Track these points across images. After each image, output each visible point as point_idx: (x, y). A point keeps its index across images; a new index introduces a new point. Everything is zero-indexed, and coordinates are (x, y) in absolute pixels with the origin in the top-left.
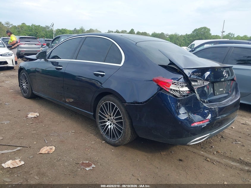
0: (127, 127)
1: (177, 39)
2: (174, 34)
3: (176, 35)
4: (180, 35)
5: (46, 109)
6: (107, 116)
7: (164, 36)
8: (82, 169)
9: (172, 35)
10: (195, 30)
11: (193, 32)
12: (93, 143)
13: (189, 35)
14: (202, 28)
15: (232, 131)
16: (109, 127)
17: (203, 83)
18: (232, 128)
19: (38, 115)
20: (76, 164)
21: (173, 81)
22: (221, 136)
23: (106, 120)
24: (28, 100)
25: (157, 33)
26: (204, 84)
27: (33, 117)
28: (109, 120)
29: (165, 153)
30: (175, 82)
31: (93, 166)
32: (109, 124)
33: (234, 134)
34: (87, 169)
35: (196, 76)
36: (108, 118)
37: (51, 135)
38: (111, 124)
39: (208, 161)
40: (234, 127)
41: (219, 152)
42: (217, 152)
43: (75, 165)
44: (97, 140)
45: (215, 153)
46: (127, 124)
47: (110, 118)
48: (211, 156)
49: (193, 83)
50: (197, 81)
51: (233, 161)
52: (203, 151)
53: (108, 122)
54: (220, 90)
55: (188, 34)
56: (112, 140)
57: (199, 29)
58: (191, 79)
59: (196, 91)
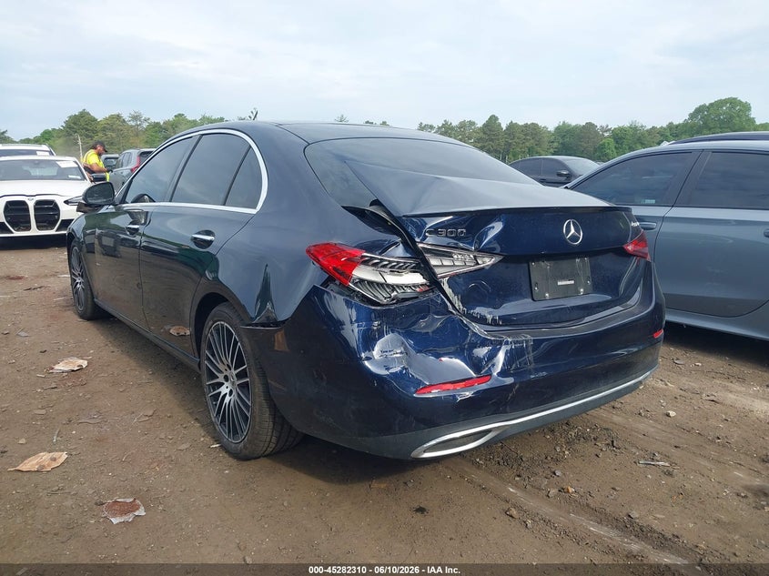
0: (258, 400)
1: (639, 139)
2: (627, 124)
3: (634, 129)
4: (649, 127)
5: (116, 350)
6: (221, 366)
7: (597, 133)
8: (101, 520)
9: (621, 129)
10: (699, 110)
11: (692, 116)
12: (184, 447)
13: (677, 126)
14: (721, 103)
15: (659, 427)
16: (227, 399)
17: (475, 259)
18: (668, 415)
19: (85, 364)
20: (96, 504)
21: (365, 254)
22: (609, 441)
23: (221, 379)
24: (87, 324)
25: (574, 124)
26: (478, 264)
27: (66, 372)
28: (226, 378)
29: (383, 486)
30: (372, 259)
31: (141, 512)
32: (228, 391)
33: (665, 434)
34: (115, 521)
35: (446, 236)
36: (225, 373)
37: (83, 421)
38: (231, 392)
39: (511, 516)
40: (672, 414)
41: (568, 492)
42: (561, 490)
43: (91, 509)
44: (202, 439)
45: (553, 492)
46: (257, 390)
47: (227, 373)
48: (531, 503)
49: (434, 262)
50: (449, 255)
51: (600, 522)
52: (516, 486)
53: (226, 384)
54: (559, 283)
55: (676, 122)
56: (233, 442)
57: (711, 104)
58: (425, 246)
59: (446, 287)
